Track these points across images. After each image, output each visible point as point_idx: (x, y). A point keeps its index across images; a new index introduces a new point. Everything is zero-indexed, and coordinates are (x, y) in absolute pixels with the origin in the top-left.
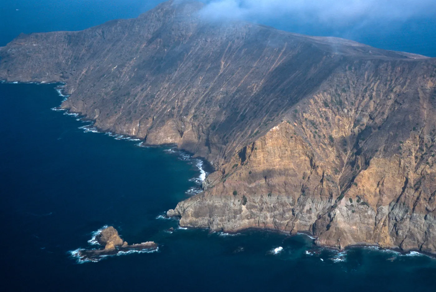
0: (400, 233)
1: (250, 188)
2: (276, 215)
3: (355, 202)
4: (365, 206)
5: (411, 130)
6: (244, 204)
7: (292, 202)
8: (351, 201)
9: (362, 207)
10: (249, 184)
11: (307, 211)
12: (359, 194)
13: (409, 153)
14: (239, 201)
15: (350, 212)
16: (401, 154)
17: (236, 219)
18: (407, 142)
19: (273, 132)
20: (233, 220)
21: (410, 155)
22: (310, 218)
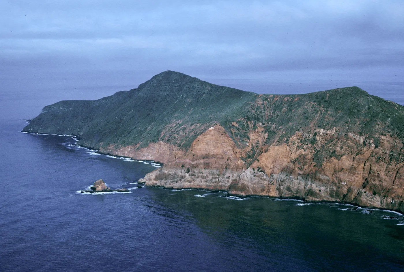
0: (282, 188)
1: (193, 165)
2: (208, 181)
3: (256, 171)
4: (262, 173)
5: (296, 131)
6: (187, 173)
7: (218, 174)
8: (254, 170)
9: (260, 173)
10: (192, 162)
11: (227, 177)
12: (259, 167)
13: (293, 144)
14: (184, 171)
15: (252, 176)
16: (288, 144)
17: (182, 181)
18: (293, 137)
19: (210, 130)
20: (180, 182)
21: (293, 145)
22: (228, 181)
